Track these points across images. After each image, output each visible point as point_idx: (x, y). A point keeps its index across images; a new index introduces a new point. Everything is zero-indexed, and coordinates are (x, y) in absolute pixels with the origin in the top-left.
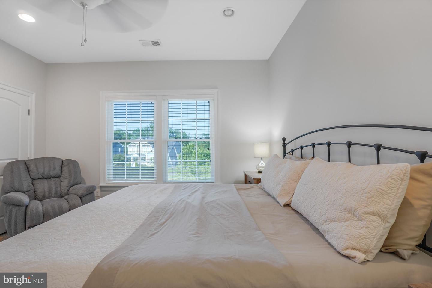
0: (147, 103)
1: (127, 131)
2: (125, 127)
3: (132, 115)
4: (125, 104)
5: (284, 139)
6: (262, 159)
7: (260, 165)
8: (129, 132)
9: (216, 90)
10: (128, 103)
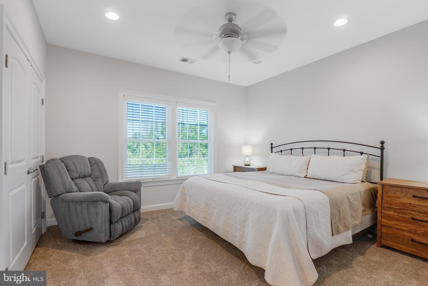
0: (162, 107)
1: (141, 133)
2: (139, 129)
3: (149, 117)
4: (139, 105)
5: (272, 144)
6: (247, 156)
7: (246, 160)
8: (143, 134)
9: (215, 104)
10: (142, 104)
